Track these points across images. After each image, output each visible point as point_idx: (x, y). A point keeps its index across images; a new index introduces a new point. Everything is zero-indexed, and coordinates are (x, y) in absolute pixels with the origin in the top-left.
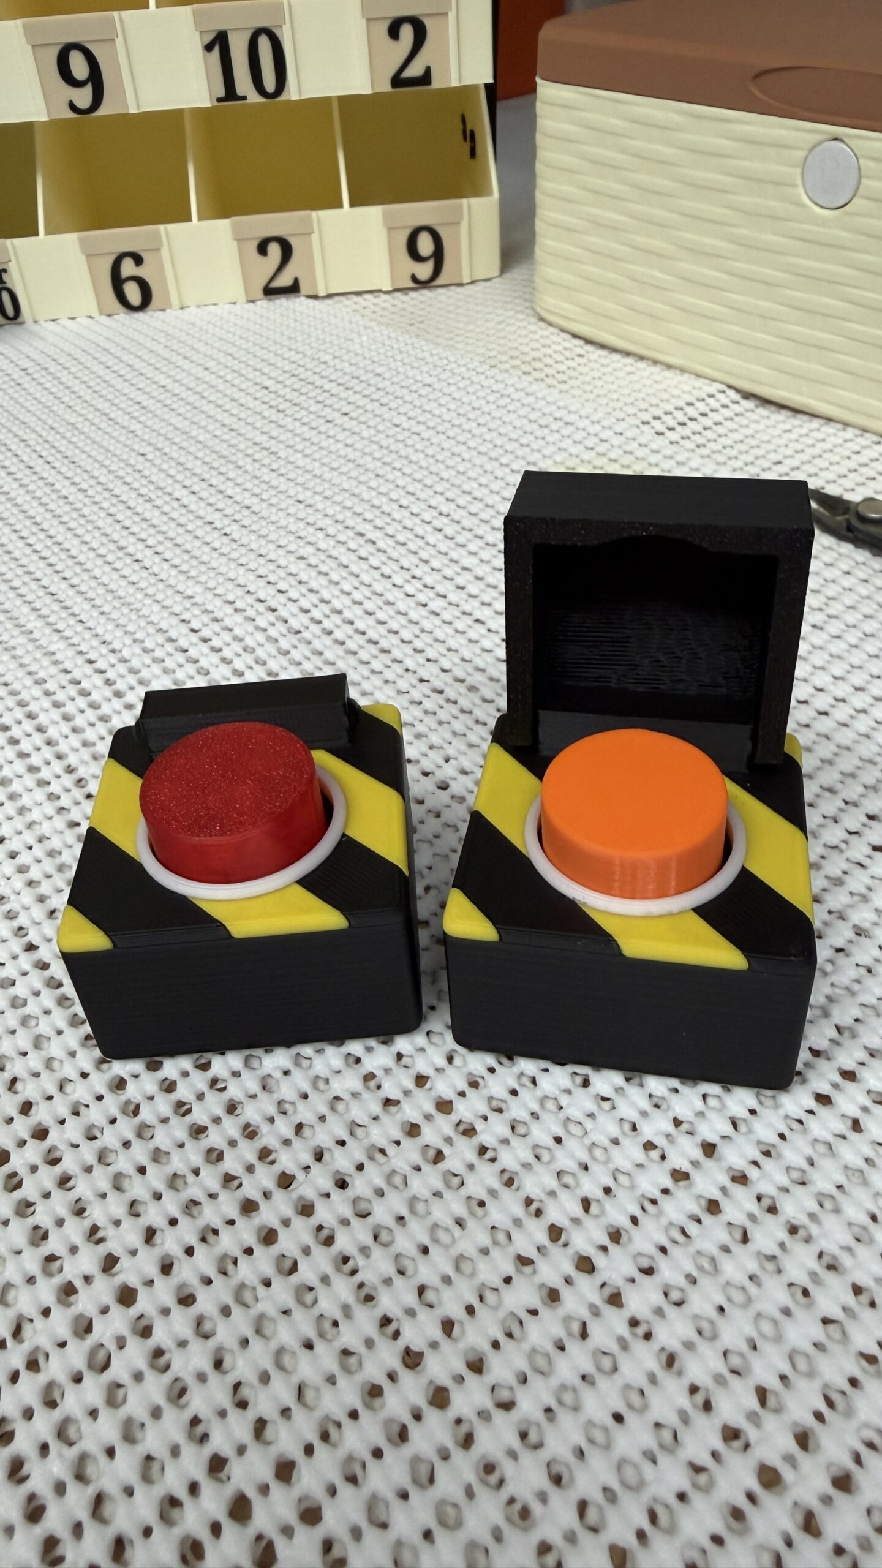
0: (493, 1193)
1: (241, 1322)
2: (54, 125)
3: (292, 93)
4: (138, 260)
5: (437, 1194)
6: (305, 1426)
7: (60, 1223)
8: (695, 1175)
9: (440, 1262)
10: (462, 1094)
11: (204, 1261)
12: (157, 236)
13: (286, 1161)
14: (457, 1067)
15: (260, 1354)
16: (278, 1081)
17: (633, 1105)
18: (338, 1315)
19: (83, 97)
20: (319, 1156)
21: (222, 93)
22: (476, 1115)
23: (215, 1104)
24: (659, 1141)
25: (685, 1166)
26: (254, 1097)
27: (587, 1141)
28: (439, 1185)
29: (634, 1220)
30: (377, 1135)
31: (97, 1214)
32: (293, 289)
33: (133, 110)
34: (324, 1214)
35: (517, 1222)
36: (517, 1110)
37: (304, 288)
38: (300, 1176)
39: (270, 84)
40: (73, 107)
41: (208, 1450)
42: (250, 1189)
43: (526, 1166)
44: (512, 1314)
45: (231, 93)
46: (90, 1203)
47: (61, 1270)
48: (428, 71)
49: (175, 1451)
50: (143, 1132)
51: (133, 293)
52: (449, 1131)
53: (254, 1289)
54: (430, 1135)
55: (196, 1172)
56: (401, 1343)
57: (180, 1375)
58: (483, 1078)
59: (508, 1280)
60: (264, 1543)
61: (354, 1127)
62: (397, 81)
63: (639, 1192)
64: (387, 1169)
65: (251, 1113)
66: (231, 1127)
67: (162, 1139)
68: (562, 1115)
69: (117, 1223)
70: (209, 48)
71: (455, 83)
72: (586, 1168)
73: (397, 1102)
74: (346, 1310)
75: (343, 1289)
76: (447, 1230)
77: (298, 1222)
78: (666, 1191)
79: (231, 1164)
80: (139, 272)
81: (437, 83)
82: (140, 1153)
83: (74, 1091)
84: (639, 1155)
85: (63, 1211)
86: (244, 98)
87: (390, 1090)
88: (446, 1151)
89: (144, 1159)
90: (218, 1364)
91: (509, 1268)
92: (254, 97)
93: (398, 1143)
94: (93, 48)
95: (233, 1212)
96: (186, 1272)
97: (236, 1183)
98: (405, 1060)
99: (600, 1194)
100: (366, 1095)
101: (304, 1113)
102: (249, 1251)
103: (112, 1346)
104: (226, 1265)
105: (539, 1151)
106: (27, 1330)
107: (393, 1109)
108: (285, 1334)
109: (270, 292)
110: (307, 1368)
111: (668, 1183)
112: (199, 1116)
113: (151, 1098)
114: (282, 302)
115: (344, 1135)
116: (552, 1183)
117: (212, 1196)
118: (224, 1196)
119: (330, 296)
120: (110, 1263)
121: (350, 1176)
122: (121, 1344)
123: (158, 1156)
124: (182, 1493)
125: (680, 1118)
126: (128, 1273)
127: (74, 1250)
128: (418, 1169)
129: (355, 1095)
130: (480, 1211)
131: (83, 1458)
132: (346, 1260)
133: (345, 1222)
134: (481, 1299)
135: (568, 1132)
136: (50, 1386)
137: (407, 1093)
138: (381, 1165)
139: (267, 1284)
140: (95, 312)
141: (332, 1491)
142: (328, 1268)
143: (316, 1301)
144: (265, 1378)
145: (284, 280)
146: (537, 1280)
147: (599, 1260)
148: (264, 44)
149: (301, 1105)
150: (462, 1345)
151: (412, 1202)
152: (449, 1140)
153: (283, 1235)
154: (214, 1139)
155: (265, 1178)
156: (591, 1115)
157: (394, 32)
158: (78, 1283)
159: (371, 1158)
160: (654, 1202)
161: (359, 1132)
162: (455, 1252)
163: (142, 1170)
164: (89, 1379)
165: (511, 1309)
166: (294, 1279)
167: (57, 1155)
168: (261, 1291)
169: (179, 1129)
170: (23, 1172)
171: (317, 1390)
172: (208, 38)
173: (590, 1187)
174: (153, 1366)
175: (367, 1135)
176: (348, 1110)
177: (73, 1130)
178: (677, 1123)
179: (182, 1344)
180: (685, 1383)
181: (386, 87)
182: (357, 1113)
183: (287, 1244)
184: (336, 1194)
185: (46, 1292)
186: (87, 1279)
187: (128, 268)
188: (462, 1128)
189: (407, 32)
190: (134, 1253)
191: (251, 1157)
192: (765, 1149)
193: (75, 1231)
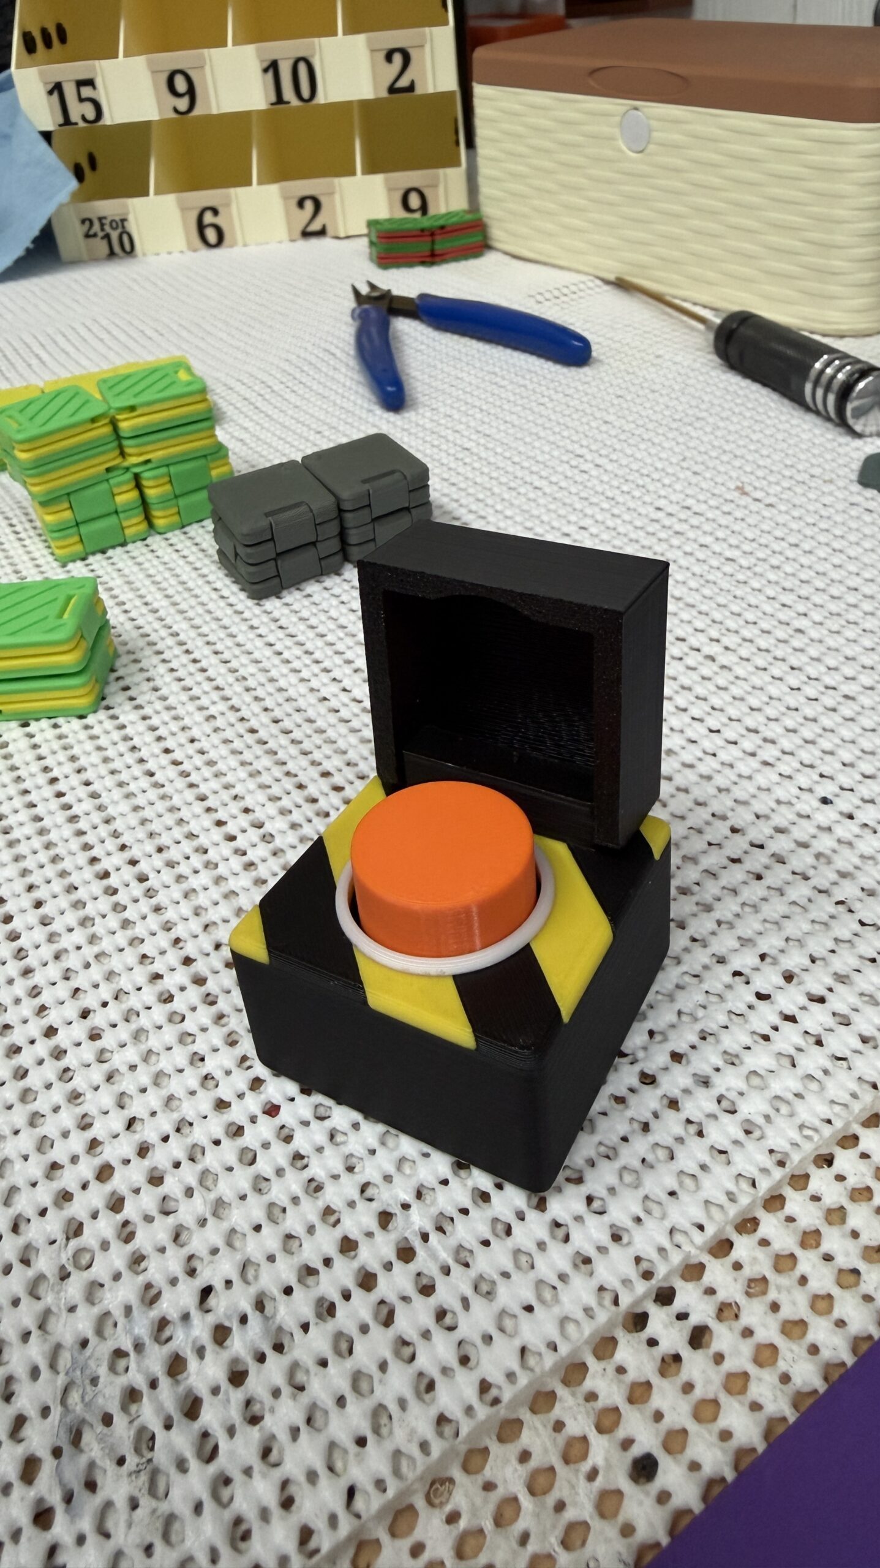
2: (164, 122)
3: (321, 98)
4: (215, 212)
12: (228, 196)
19: (183, 104)
21: (273, 99)
32: (322, 233)
33: (215, 111)
37: (330, 230)
39: (306, 92)
40: (176, 110)
45: (280, 100)
48: (412, 84)
51: (211, 236)
62: (392, 90)
70: (266, 70)
71: (431, 90)
80: (218, 220)
81: (419, 90)
86: (288, 103)
92: (295, 102)
94: (191, 73)
109: (306, 234)
114: (314, 242)
119: (348, 237)
140: (185, 249)
145: (316, 226)
148: (302, 69)
157: (389, 57)
172: (266, 64)
181: (384, 93)
187: (208, 218)
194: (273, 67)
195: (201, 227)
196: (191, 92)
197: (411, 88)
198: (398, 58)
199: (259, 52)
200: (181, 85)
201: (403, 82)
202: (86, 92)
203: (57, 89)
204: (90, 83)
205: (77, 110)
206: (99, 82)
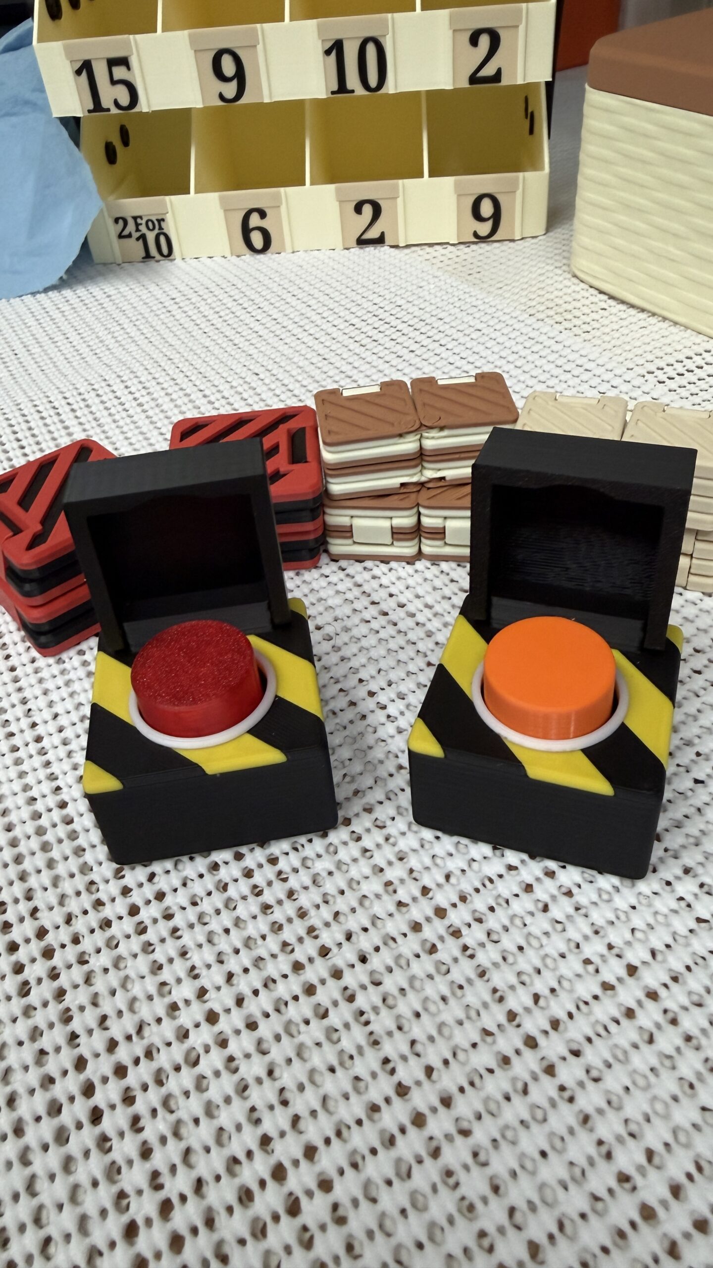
1: (287, 1047)
2: (207, 111)
3: (390, 87)
4: (263, 214)
5: (430, 977)
10: (454, 905)
12: (278, 197)
15: (299, 1071)
16: (323, 878)
17: (579, 930)
19: (230, 90)
20: (349, 937)
21: (335, 87)
23: (279, 890)
24: (596, 959)
25: (612, 980)
26: (306, 888)
27: (542, 953)
28: (432, 970)
29: (570, 1016)
30: (392, 927)
31: (195, 958)
32: (380, 240)
33: (267, 100)
34: (349, 979)
35: (485, 1005)
36: (493, 922)
37: (388, 240)
38: (335, 950)
39: (373, 81)
40: (221, 97)
41: (260, 1131)
42: (300, 955)
43: (495, 965)
44: (476, 1070)
45: (342, 88)
46: (191, 949)
47: (170, 993)
48: (499, 71)
49: (239, 1128)
50: (229, 904)
51: (257, 240)
52: (442, 931)
53: (298, 1025)
54: (428, 933)
55: (264, 937)
56: (396, 1078)
57: (245, 1077)
58: (470, 895)
59: (474, 1045)
60: (293, 1198)
61: (375, 919)
62: (474, 79)
63: (576, 996)
64: (396, 953)
65: (305, 900)
66: (290, 909)
67: (242, 911)
68: (525, 930)
69: (209, 966)
70: (328, 52)
71: (520, 81)
72: (539, 972)
73: (407, 905)
74: (360, 1050)
75: (358, 1034)
76: (434, 1002)
77: (331, 982)
78: (596, 997)
79: (288, 935)
80: (263, 224)
81: (505, 81)
82: (226, 919)
83: (184, 870)
84: (579, 968)
85: (173, 953)
86: (353, 91)
87: (403, 895)
88: (439, 946)
89: (229, 924)
90: (270, 1073)
91: (476, 1037)
92: (360, 91)
93: (405, 935)
94: (240, 53)
95: (287, 969)
96: (253, 1007)
97: (290, 948)
98: (415, 875)
99: (547, 992)
100: (385, 897)
101: (341, 905)
102: (296, 998)
103: (201, 1051)
104: (280, 1006)
105: (505, 954)
106: (146, 1032)
107: (404, 909)
108: (317, 1060)
109: (362, 242)
110: (330, 1085)
111: (598, 991)
112: (268, 897)
113: (236, 880)
114: (370, 249)
115: (367, 924)
116: (513, 980)
117: (274, 956)
118: (282, 957)
119: (408, 246)
120: (202, 993)
121: (370, 954)
123: (238, 922)
124: (242, 1156)
125: (613, 944)
127: (179, 981)
128: (418, 956)
129: (378, 896)
130: (459, 992)
131: (179, 1123)
132: (362, 1013)
134: (455, 1055)
135: (529, 944)
136: (159, 1071)
137: (414, 899)
139: (307, 1022)
140: (228, 254)
141: (341, 1172)
145: (373, 234)
146: (496, 1048)
147: (541, 1040)
148: (371, 49)
150: (438, 1086)
151: (412, 979)
152: (442, 939)
153: (320, 989)
154: (278, 915)
155: (310, 948)
156: (546, 934)
157: (474, 40)
158: (181, 1004)
160: (586, 1003)
161: (379, 922)
163: (227, 931)
164: (185, 1070)
165: (475, 1067)
166: (325, 1022)
167: (170, 912)
168: (303, 1027)
169: (253, 905)
170: (148, 922)
171: (336, 1101)
172: (328, 45)
173: (540, 986)
174: (227, 1068)
175: (384, 926)
176: (371, 906)
177: (182, 898)
178: (610, 947)
179: (248, 1056)
180: (595, 1137)
181: (464, 84)
182: (378, 909)
183: (323, 996)
184: (359, 966)
185: (160, 1007)
186: (187, 1002)
187: (255, 221)
188: (451, 930)
189: (484, 41)
190: (218, 988)
191: (302, 932)
192: (674, 975)
193: (180, 968)
194: (336, 48)
195: (246, 231)
196: (240, 76)
197: (497, 77)
199: (320, 30)
200: (228, 66)
201: (489, 71)
202: (119, 72)
203: (85, 68)
204: (124, 62)
205: (109, 94)
206: (134, 61)
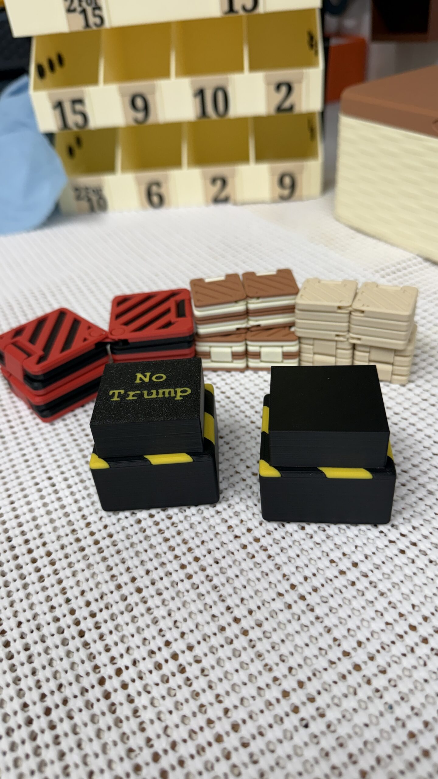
0: (271, 571)
1: (178, 602)
3: (231, 114)
4: (159, 185)
5: (251, 569)
6: (198, 635)
7: (117, 565)
8: (348, 572)
9: (250, 591)
10: (264, 536)
11: (166, 582)
12: (167, 175)
13: (197, 553)
14: (263, 527)
15: (184, 613)
16: (196, 526)
17: (328, 546)
18: (212, 604)
19: (140, 116)
20: (209, 552)
21: (200, 115)
22: (268, 544)
23: (173, 531)
24: (336, 560)
25: (344, 569)
26: (187, 530)
27: (309, 557)
28: (252, 566)
29: (323, 585)
30: (231, 547)
31: (129, 563)
32: (226, 201)
33: (161, 122)
34: (209, 571)
35: (279, 581)
36: (284, 544)
38: (202, 558)
39: (221, 111)
40: (136, 120)
41: (165, 639)
42: (184, 561)
43: (285, 563)
44: (274, 610)
45: (204, 115)
46: (127, 560)
47: (117, 580)
48: (292, 105)
49: (154, 638)
50: (147, 538)
51: (156, 200)
52: (258, 548)
53: (183, 593)
54: (250, 549)
55: (165, 553)
56: (233, 615)
57: (156, 616)
58: (272, 532)
59: (274, 600)
60: (182, 667)
61: (223, 544)
62: (279, 109)
64: (233, 559)
65: (186, 535)
66: (178, 539)
67: (153, 541)
68: (300, 547)
69: (137, 567)
70: (196, 95)
71: (305, 111)
72: (307, 566)
73: (239, 537)
74: (215, 603)
75: (214, 596)
76: (253, 581)
77: (200, 573)
78: (336, 577)
79: (178, 552)
80: (159, 191)
81: (296, 111)
82: (145, 545)
83: (123, 523)
84: (328, 564)
85: (118, 561)
86: (210, 116)
87: (237, 532)
88: (256, 555)
89: (147, 547)
90: (169, 615)
91: (274, 596)
92: (214, 116)
93: (238, 551)
94: (146, 96)
95: (177, 567)
96: (160, 585)
97: (179, 559)
98: (244, 523)
99: (311, 575)
100: (228, 533)
101: (205, 537)
102: (182, 581)
103: (133, 605)
104: (174, 584)
105: (290, 559)
107: (238, 539)
108: (193, 608)
109: (216, 201)
110: (200, 619)
111: (337, 574)
112: (167, 534)
113: (150, 527)
114: (221, 206)
115: (219, 546)
116: (294, 570)
117: (170, 562)
118: (174, 562)
119: (242, 204)
120: (133, 580)
121: (220, 560)
122: (137, 604)
123: (151, 546)
124: (156, 650)
125: (346, 553)
126: (139, 583)
127: (121, 574)
128: (245, 560)
129: (224, 533)
130: (266, 577)
131: (123, 636)
132: (216, 587)
133: (217, 575)
134: (263, 605)
135: (302, 553)
138: (231, 557)
142: (210, 589)
143: (204, 599)
144: (185, 620)
145: (223, 197)
148: (220, 94)
149: (204, 534)
157: (278, 88)
159: (228, 554)
162: (255, 588)
167: (116, 543)
169: (160, 538)
170: (104, 548)
171: (203, 626)
172: (196, 91)
173: (307, 572)
176: (221, 538)
177: (122, 536)
178: (344, 554)
179: (158, 607)
180: (332, 637)
181: (274, 112)
182: (224, 539)
183: (196, 579)
184: (215, 565)
185: (112, 586)
187: (154, 189)
188: (263, 548)
190: (142, 577)
191: (185, 550)
192: (376, 566)
193: (122, 568)
194: (201, 93)
195: (149, 194)
196: (146, 108)
197: (291, 108)
198: (284, 89)
199: (192, 83)
200: (139, 103)
201: (287, 104)
202: (78, 107)
203: (59, 105)
204: (80, 101)
205: (73, 119)
206: (87, 101)
